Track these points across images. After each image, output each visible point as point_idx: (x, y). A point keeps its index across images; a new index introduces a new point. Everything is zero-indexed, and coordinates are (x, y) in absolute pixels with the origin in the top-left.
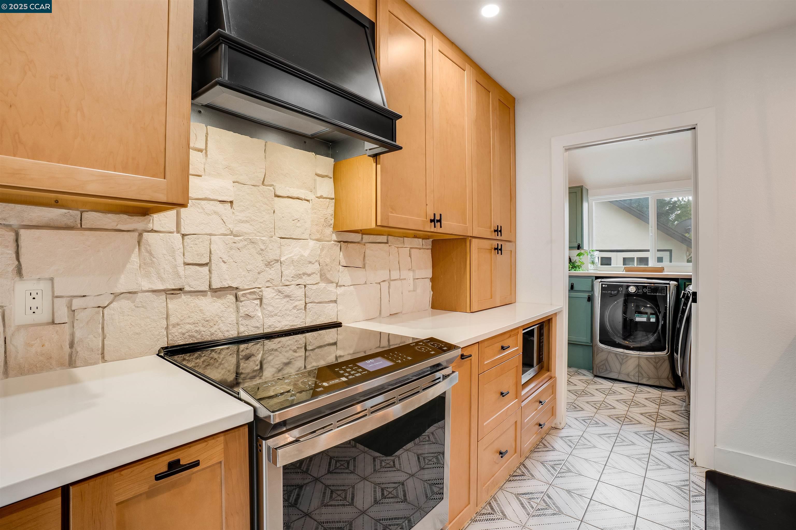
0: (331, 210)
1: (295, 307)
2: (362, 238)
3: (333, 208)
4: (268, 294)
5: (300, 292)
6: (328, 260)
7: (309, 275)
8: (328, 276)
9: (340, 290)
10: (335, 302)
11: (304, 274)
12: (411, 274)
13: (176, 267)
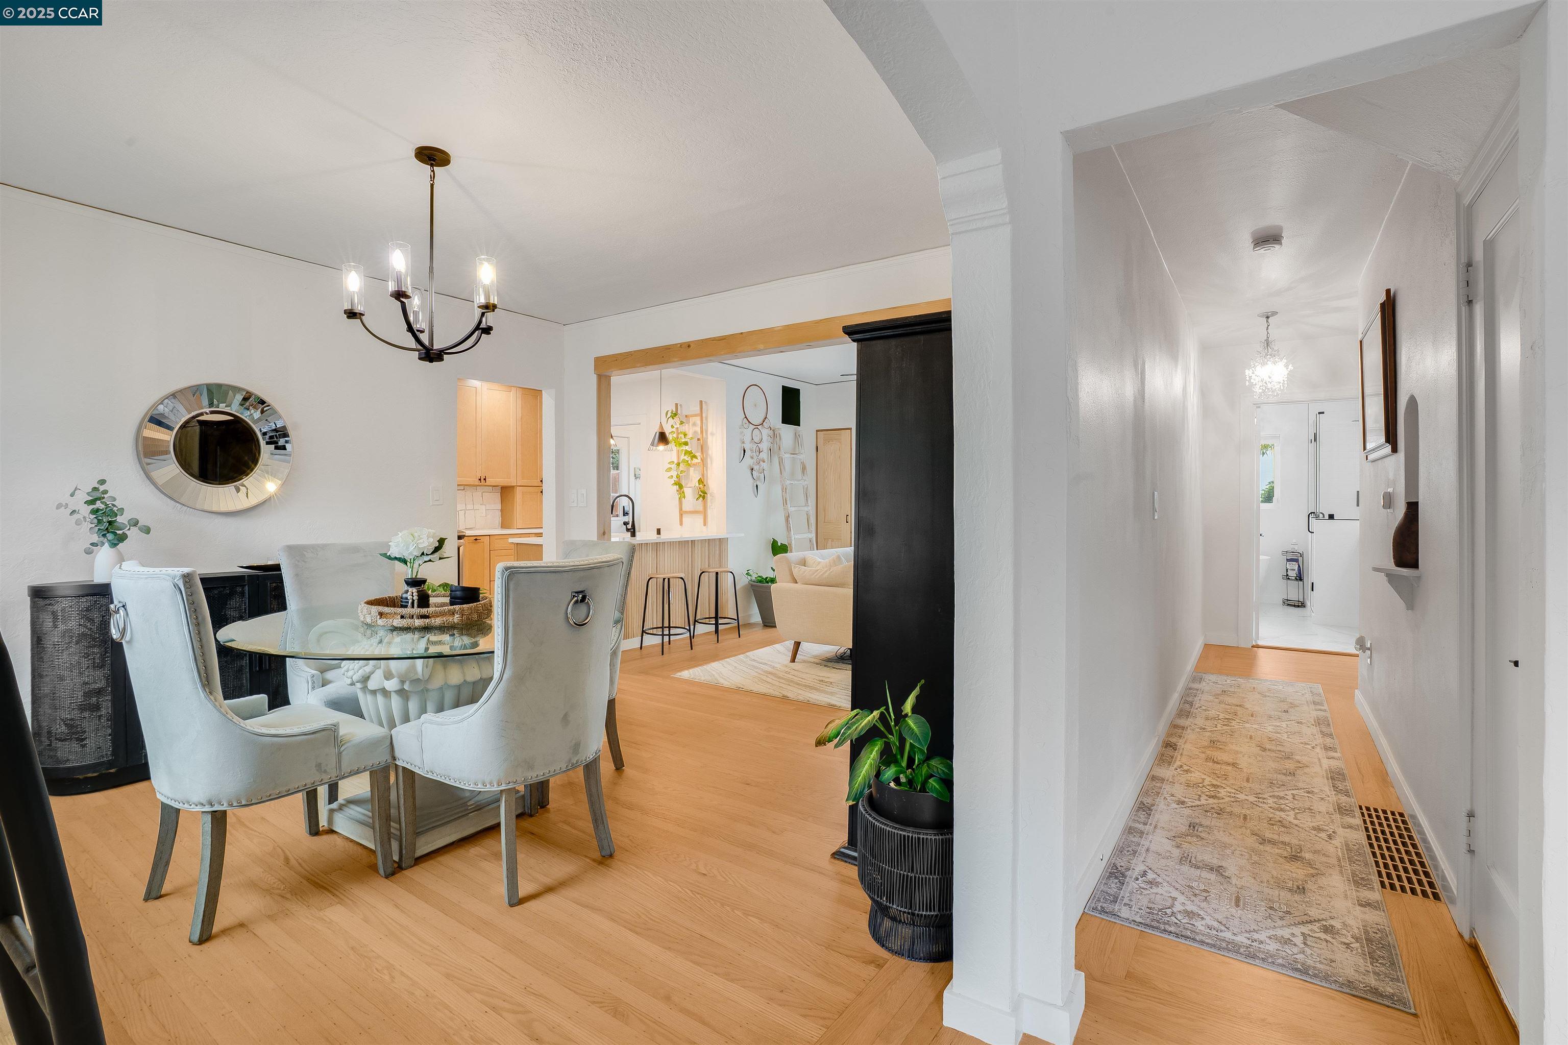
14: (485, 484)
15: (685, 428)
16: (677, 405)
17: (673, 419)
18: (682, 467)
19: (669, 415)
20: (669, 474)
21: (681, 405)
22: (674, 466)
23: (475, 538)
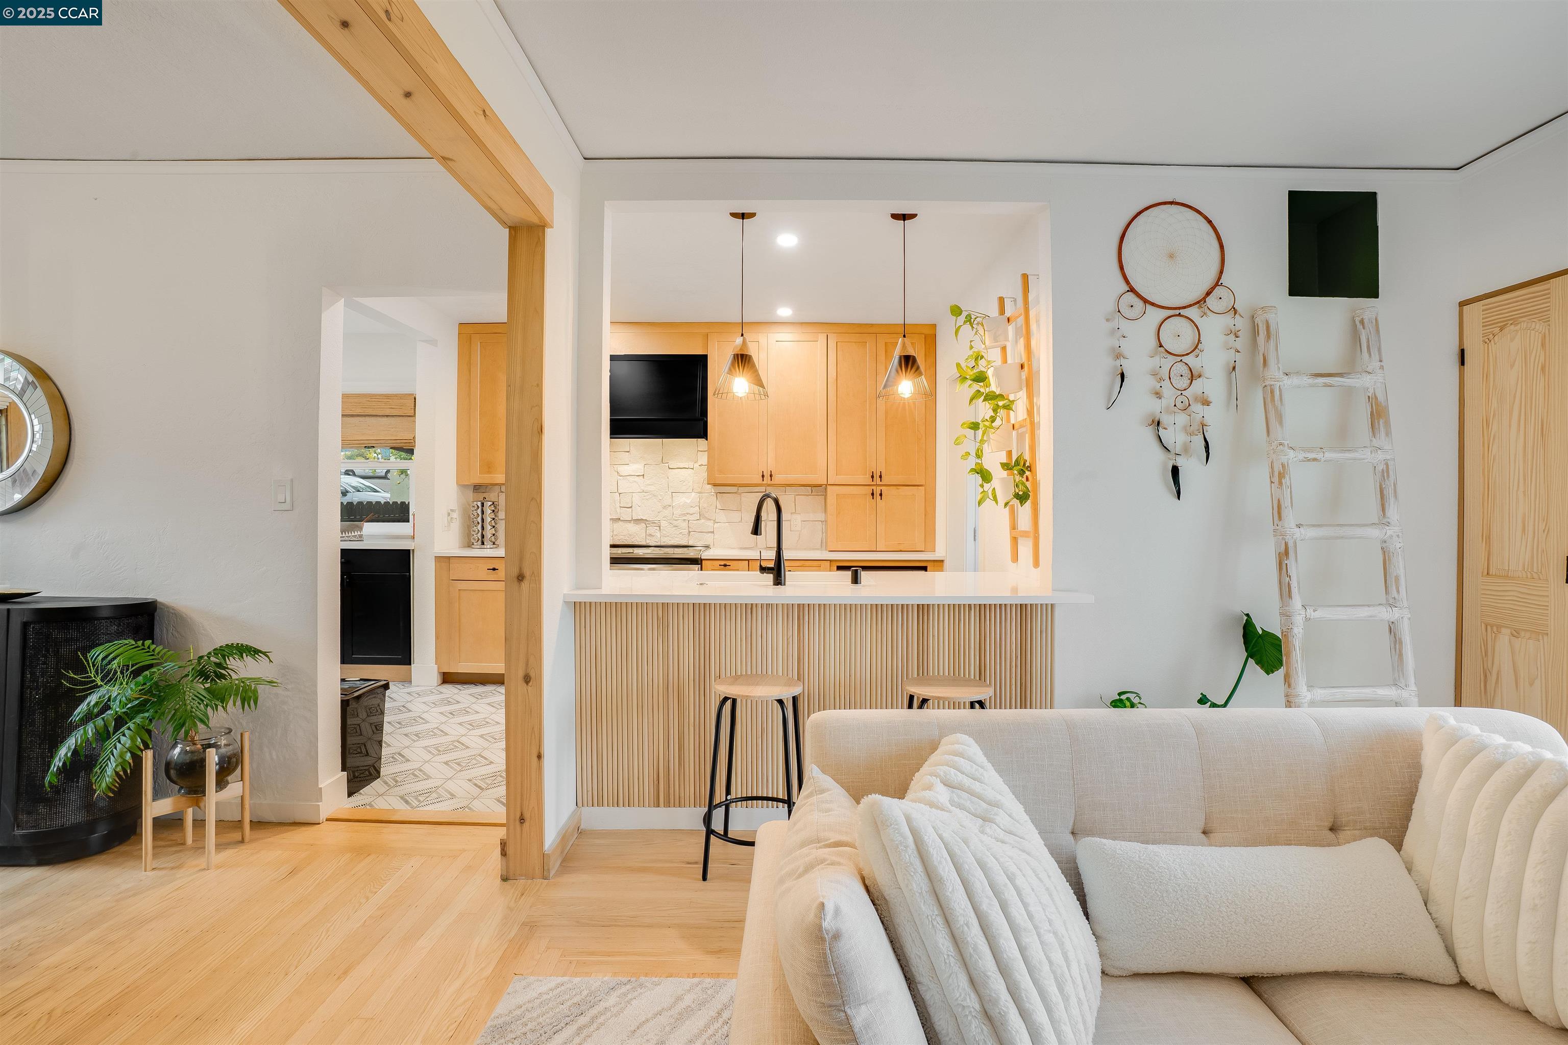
0: (706, 472)
1: (682, 532)
2: (738, 489)
3: (708, 471)
4: (664, 524)
5: (685, 525)
6: (707, 505)
7: (692, 514)
8: (707, 516)
10: (713, 532)
11: (687, 514)
12: (797, 517)
13: (616, 508)
16: (1001, 301)
23: (723, 563)
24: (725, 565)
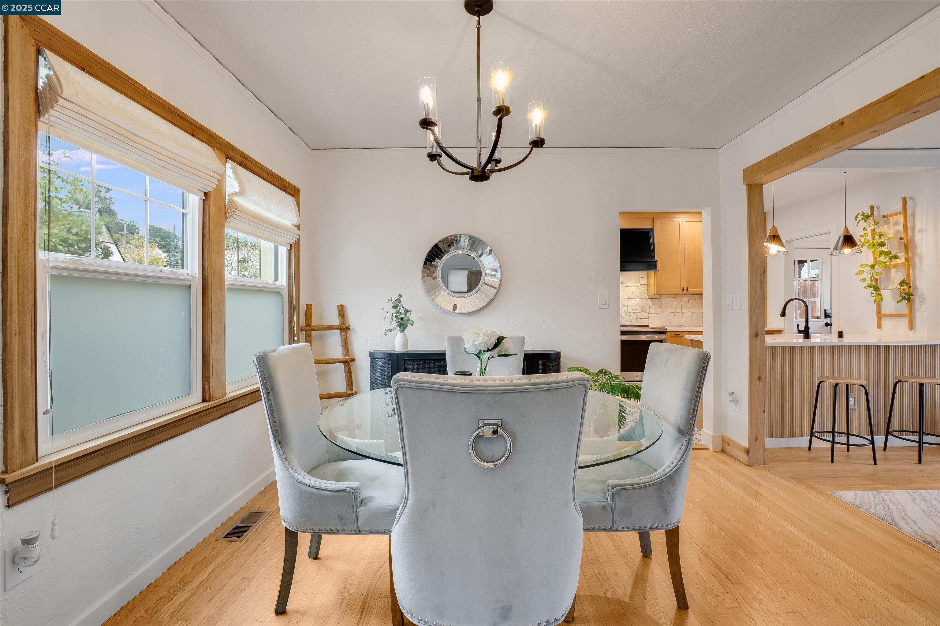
0: (646, 288)
2: (661, 297)
3: (647, 288)
5: (634, 315)
6: (644, 305)
7: (638, 310)
8: (645, 310)
9: (650, 315)
10: (648, 319)
11: (635, 309)
12: (690, 310)
14: (688, 293)
15: (883, 229)
16: (872, 208)
17: (865, 221)
18: (878, 269)
19: (860, 217)
20: (862, 277)
21: (878, 207)
22: (867, 269)
23: (676, 333)
24: (677, 334)
